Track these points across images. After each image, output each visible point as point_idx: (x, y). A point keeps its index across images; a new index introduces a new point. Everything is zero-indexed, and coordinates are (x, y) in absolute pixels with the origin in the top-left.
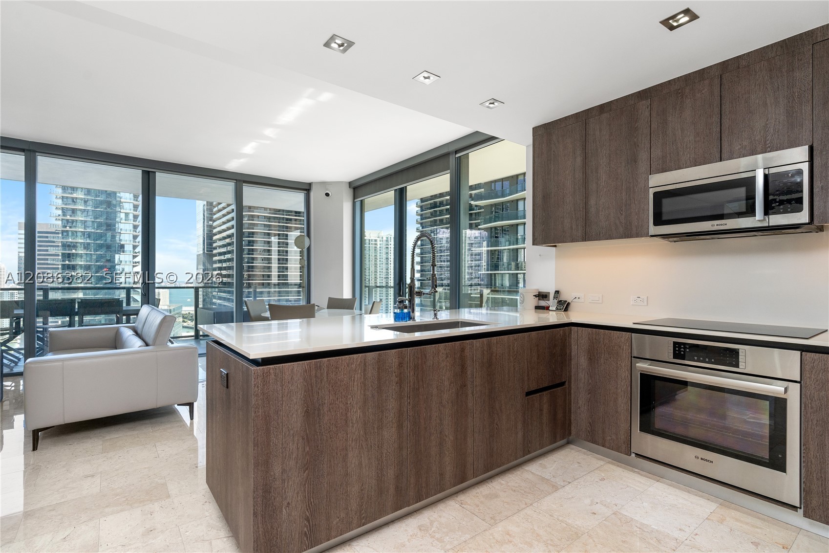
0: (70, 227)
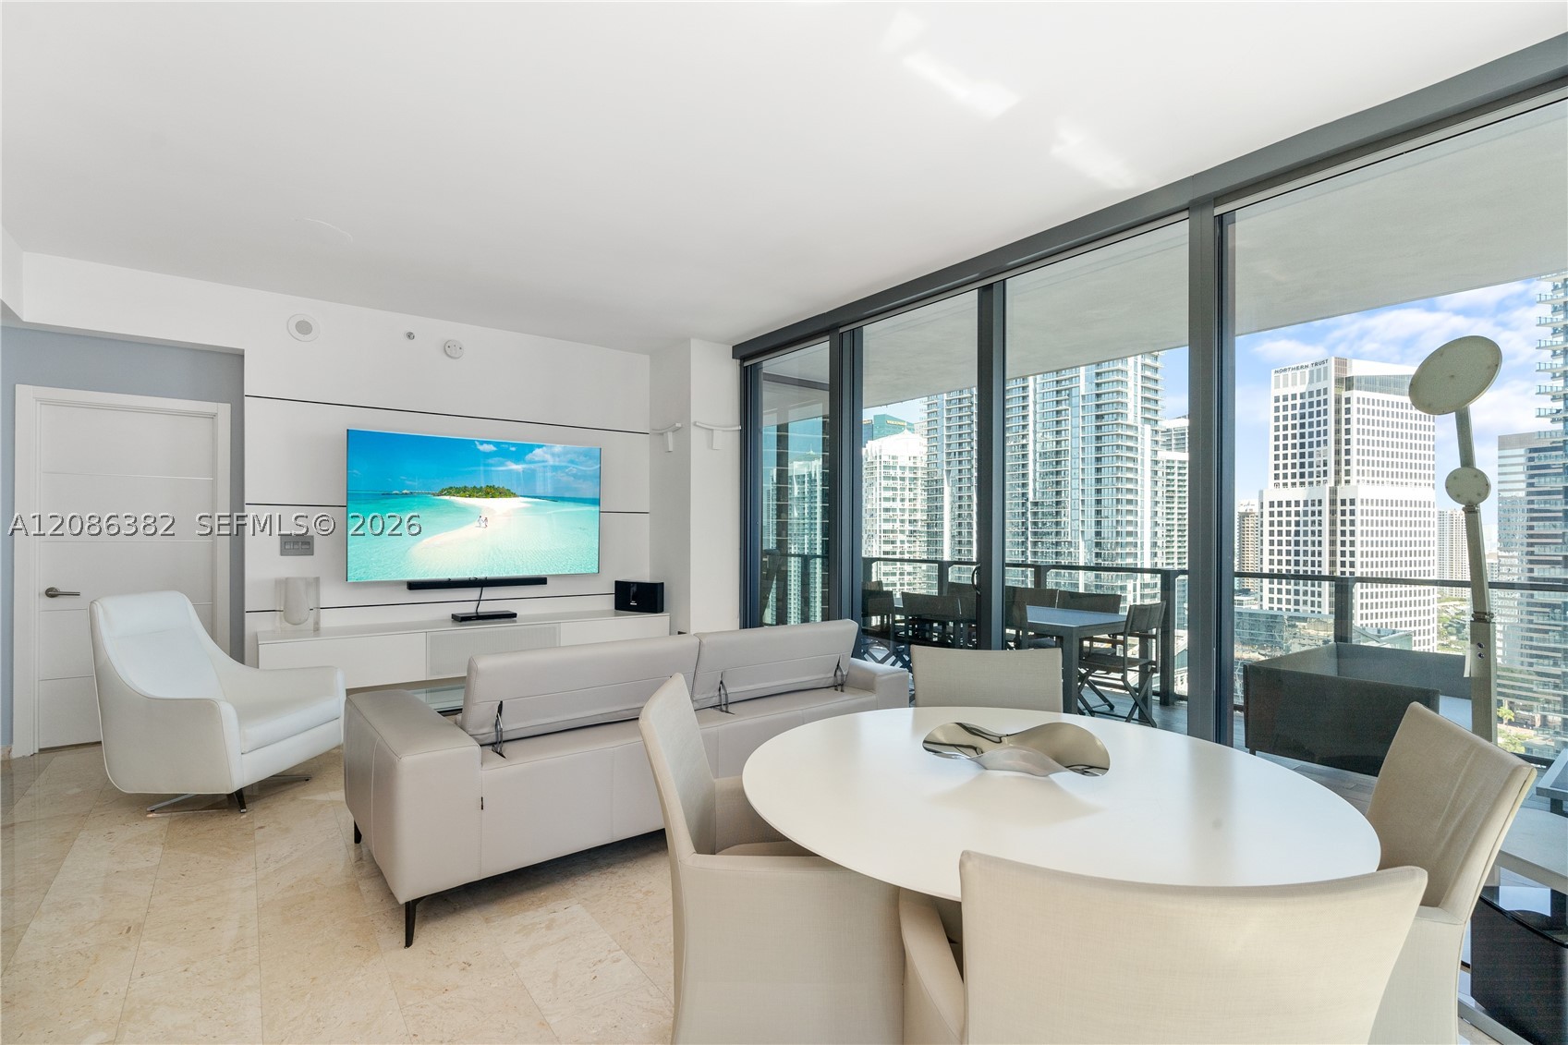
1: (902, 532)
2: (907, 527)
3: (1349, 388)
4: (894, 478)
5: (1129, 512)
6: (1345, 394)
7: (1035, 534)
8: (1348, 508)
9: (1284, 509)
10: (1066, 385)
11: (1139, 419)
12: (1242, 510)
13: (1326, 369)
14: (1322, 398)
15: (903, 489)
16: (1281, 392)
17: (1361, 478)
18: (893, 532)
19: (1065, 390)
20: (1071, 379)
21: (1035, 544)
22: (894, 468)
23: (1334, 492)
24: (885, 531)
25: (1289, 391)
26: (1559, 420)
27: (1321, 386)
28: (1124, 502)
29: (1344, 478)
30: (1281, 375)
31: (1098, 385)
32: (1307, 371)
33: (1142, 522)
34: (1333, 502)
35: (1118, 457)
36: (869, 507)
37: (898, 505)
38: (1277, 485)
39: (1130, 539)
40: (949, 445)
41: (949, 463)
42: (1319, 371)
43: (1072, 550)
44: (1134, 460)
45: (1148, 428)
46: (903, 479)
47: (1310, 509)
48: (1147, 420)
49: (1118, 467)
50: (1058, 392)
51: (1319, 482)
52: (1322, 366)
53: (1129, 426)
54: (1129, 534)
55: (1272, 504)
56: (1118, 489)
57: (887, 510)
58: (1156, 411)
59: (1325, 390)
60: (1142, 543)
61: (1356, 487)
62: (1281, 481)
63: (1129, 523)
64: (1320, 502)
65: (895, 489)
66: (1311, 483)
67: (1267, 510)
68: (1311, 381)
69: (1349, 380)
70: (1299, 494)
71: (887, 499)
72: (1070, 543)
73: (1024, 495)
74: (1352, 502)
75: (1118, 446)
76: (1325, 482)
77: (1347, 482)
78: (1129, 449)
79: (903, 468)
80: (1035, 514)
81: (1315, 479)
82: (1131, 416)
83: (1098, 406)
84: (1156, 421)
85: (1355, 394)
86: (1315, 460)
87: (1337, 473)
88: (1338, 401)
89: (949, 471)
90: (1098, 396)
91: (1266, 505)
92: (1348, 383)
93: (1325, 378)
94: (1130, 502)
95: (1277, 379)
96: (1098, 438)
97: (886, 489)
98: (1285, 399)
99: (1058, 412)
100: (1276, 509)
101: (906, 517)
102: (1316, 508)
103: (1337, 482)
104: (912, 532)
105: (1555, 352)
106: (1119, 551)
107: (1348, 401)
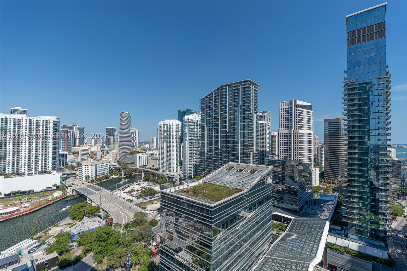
0: (352, 118)
1: (194, 140)
2: (195, 138)
3: (297, 107)
4: (192, 126)
5: (251, 135)
6: (296, 109)
7: (228, 140)
8: (296, 135)
9: (283, 135)
10: (236, 103)
11: (253, 112)
12: (272, 135)
13: (292, 102)
14: (291, 109)
15: (194, 128)
16: (283, 107)
17: (299, 128)
18: (192, 139)
19: (236, 104)
20: (237, 101)
21: (228, 143)
22: (192, 123)
23: (294, 131)
24: (189, 139)
25: (284, 107)
26: (346, 115)
27: (291, 106)
28: (250, 133)
29: (296, 128)
30: (283, 103)
31: (244, 103)
32: (288, 103)
33: (254, 138)
34: (293, 133)
35: (248, 121)
36: (185, 133)
37: (193, 132)
38: (282, 129)
39: (251, 142)
40: (207, 117)
41: (207, 122)
42: (290, 103)
43: (237, 145)
44: (252, 122)
45: (255, 114)
46: (194, 126)
47: (289, 135)
48: (255, 113)
49: (248, 124)
50: (234, 105)
51: (290, 129)
52: (291, 102)
53: (251, 114)
54: (251, 141)
55: (281, 134)
56: (248, 129)
57: (190, 134)
58: (257, 110)
59: (292, 107)
60: (254, 143)
61: (298, 130)
62: (283, 128)
63: (251, 138)
64: (291, 133)
65: (192, 128)
66: (289, 129)
67: (280, 135)
68: (289, 105)
69: (297, 105)
70: (286, 131)
71: (190, 131)
72: (237, 143)
73: (226, 130)
74: (297, 133)
75: (249, 119)
76: (292, 129)
77: (296, 129)
78: (251, 119)
79: (194, 123)
80: (228, 135)
81: (290, 128)
82: (251, 111)
83: (244, 108)
84: (257, 113)
85: (298, 109)
86: (290, 123)
87: (294, 127)
88: (294, 110)
89: (206, 124)
90: (244, 106)
91: (279, 134)
92: (297, 106)
93: (292, 105)
94: (251, 133)
95: (282, 104)
96: (244, 116)
97: (190, 128)
98: (283, 109)
99: (234, 110)
100: (281, 135)
101: (195, 136)
102: (290, 135)
103: (294, 129)
104: (196, 140)
105: (345, 100)
106: (249, 145)
107: (296, 110)
